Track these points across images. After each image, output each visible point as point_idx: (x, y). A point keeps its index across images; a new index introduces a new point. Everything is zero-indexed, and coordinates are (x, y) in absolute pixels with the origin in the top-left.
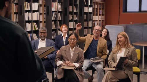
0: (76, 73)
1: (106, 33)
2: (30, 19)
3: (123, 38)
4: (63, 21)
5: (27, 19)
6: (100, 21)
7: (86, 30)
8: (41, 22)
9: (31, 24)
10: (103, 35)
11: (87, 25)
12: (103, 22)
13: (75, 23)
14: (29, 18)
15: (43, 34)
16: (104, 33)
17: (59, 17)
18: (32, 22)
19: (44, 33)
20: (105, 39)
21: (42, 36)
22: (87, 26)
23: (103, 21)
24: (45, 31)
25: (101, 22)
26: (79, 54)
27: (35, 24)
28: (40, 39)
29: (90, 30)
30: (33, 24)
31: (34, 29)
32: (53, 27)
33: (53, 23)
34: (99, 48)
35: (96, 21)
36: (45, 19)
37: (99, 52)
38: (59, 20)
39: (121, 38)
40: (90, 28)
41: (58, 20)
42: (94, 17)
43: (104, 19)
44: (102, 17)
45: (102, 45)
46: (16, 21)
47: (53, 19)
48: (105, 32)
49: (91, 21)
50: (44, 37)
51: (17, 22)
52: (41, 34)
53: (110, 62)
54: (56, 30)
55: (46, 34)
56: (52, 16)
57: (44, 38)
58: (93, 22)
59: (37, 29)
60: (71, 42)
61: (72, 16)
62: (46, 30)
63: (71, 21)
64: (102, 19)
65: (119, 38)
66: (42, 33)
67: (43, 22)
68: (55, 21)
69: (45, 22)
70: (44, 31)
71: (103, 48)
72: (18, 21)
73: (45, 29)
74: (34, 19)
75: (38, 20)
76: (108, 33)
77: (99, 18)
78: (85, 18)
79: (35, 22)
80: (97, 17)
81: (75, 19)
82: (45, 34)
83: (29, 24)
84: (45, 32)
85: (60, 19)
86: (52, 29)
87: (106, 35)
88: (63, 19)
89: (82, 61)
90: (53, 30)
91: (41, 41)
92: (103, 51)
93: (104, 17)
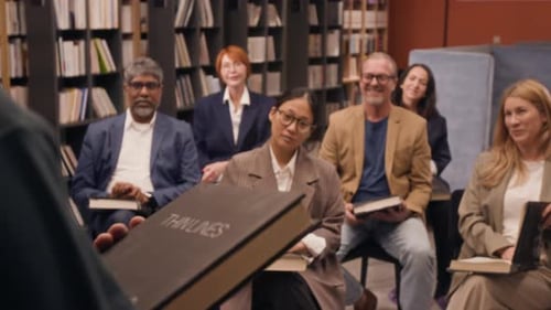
0: (312, 287)
1: (423, 88)
2: (80, 24)
3: (531, 112)
4: (222, 32)
5: (63, 24)
6: (368, 31)
7: (317, 69)
8: (127, 36)
9: (82, 43)
10: (408, 95)
11: (319, 48)
12: (381, 38)
13: (271, 39)
14: (72, 18)
15: (144, 91)
16: (415, 83)
17: (203, 16)
18: (89, 34)
19: (149, 85)
20: (420, 113)
21: (141, 99)
22: (319, 55)
23: (380, 31)
24: (156, 76)
25: (375, 36)
26: (318, 188)
27: (103, 45)
28: (129, 118)
29: (333, 68)
30: (92, 43)
31: (96, 69)
32: (182, 57)
33: (180, 40)
34: (396, 154)
35: (355, 31)
36: (143, 21)
37: (393, 171)
38: (204, 25)
39: (520, 111)
40: (332, 60)
41: (203, 30)
42: (347, 13)
43: (384, 25)
44: (377, 18)
45: (408, 140)
46: (17, 33)
47: (178, 23)
48: (420, 81)
49: (337, 32)
50: (150, 105)
51: (20, 36)
52: (134, 92)
53: (471, 228)
54: (191, 72)
55: (157, 93)
56: (176, 9)
57: (147, 111)
58: (345, 37)
59: (110, 67)
60: (286, 133)
61: (259, 9)
62: (160, 73)
63: (255, 32)
64: (377, 22)
65: (509, 113)
66: (139, 85)
67: (137, 35)
68: (189, 32)
69: (144, 36)
70: (151, 79)
71: (411, 151)
72: (24, 32)
73: (154, 68)
74: (96, 25)
75: (116, 26)
76: (430, 85)
77: (367, 19)
78: (314, 20)
79: (102, 38)
80: (356, 14)
81: (272, 24)
82: (153, 92)
83: (75, 44)
84: (155, 81)
85: (210, 24)
86: (177, 65)
87: (420, 95)
88: (221, 24)
89: (335, 221)
90: (182, 72)
91: (132, 126)
92: (411, 166)
93: (384, 16)
